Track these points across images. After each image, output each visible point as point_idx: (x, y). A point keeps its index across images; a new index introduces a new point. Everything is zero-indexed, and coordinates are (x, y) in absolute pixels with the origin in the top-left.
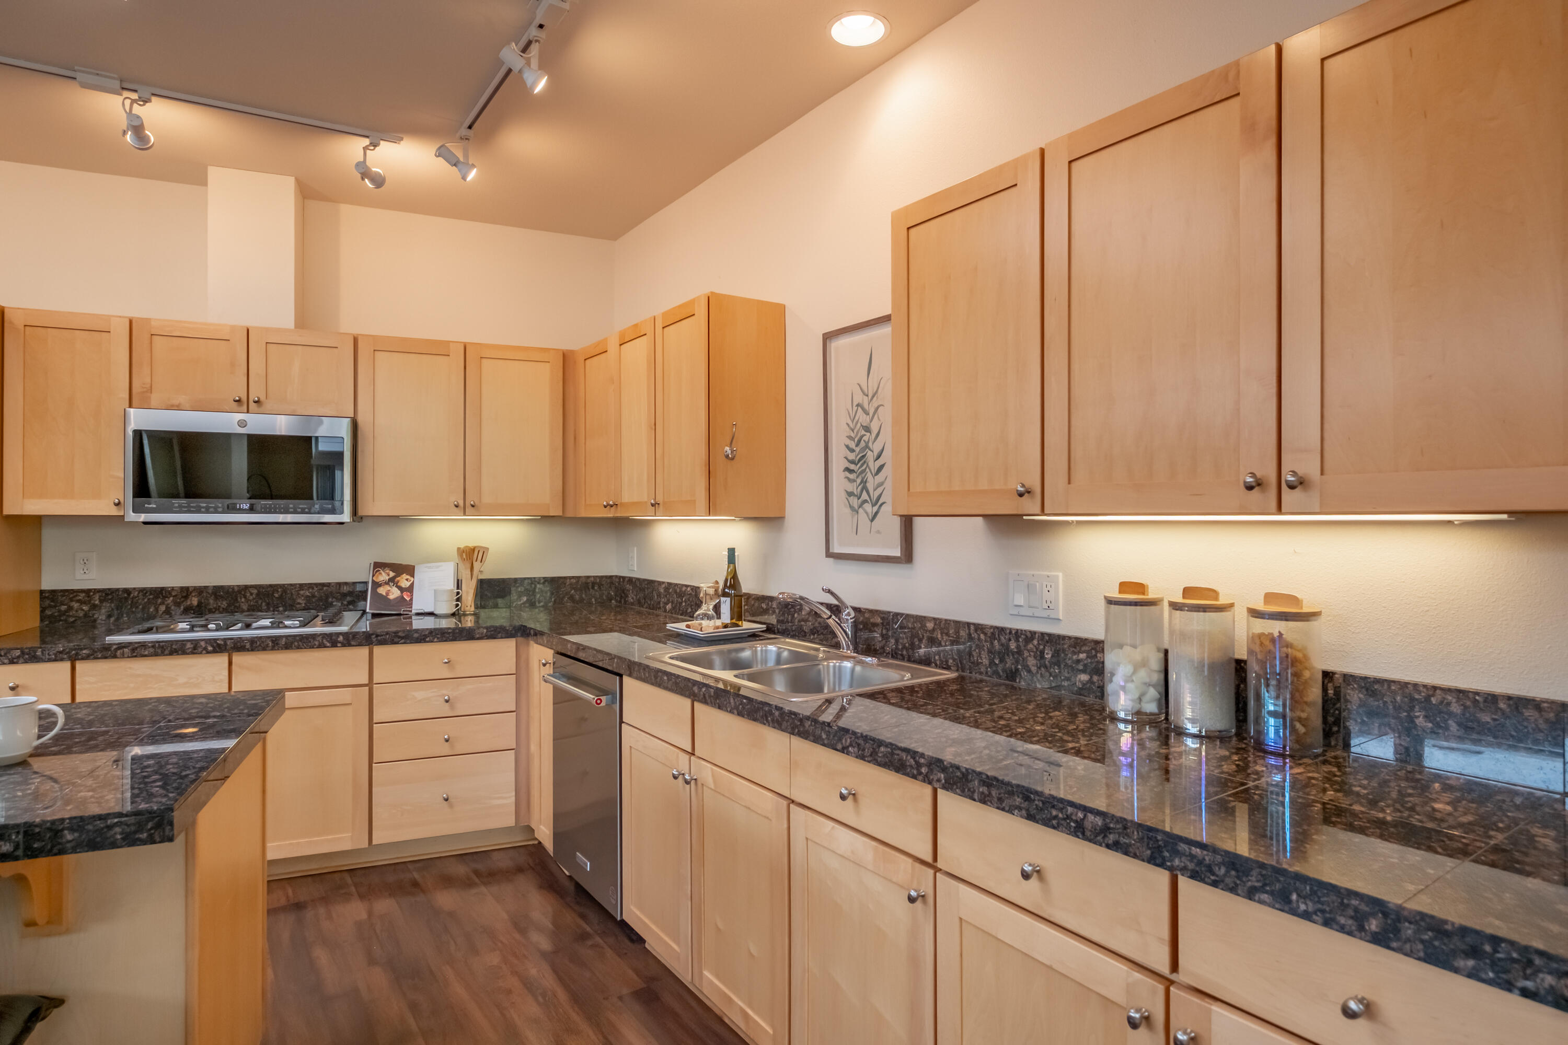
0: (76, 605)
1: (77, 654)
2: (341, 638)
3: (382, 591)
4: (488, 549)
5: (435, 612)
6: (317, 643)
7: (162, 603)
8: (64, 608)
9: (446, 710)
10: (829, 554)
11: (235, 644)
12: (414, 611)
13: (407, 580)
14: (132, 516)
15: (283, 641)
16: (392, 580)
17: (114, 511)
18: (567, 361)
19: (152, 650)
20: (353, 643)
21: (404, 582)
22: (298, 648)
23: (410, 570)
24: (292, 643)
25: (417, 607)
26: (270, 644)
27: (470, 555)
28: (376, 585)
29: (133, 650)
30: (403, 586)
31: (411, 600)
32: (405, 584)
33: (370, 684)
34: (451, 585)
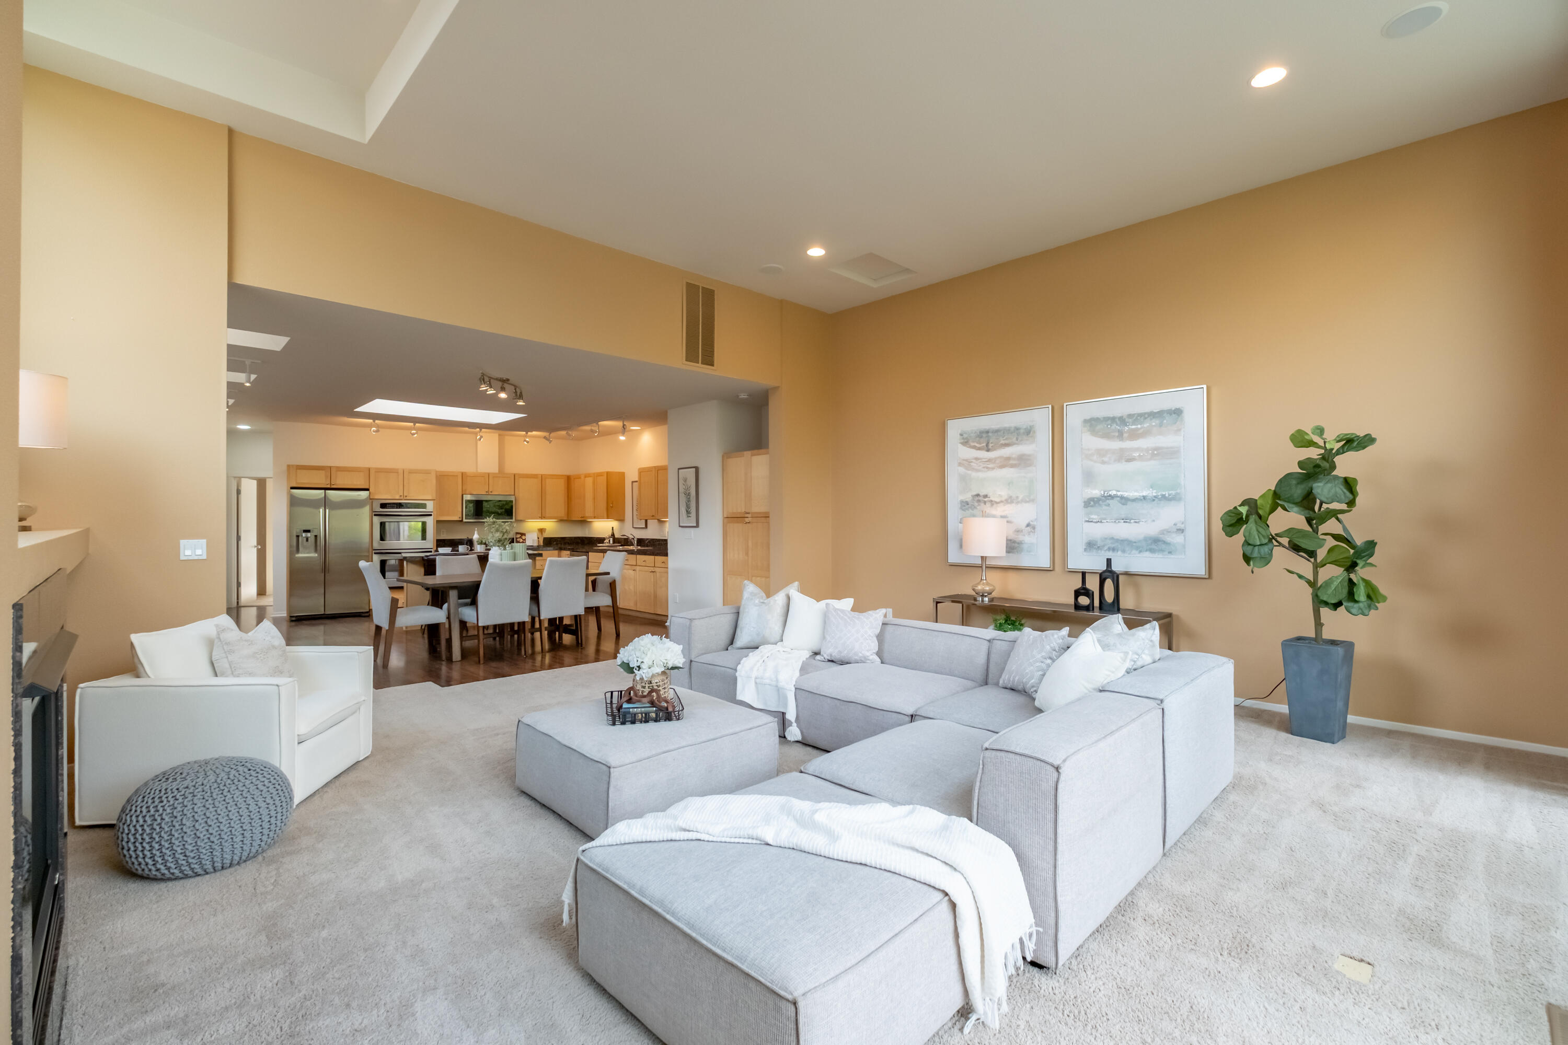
3: (518, 540)
4: (546, 529)
5: (533, 545)
10: (633, 527)
14: (464, 520)
16: (521, 537)
17: (460, 519)
18: (568, 479)
21: (524, 537)
23: (524, 535)
25: (527, 544)
27: (541, 531)
32: (524, 538)
34: (536, 538)
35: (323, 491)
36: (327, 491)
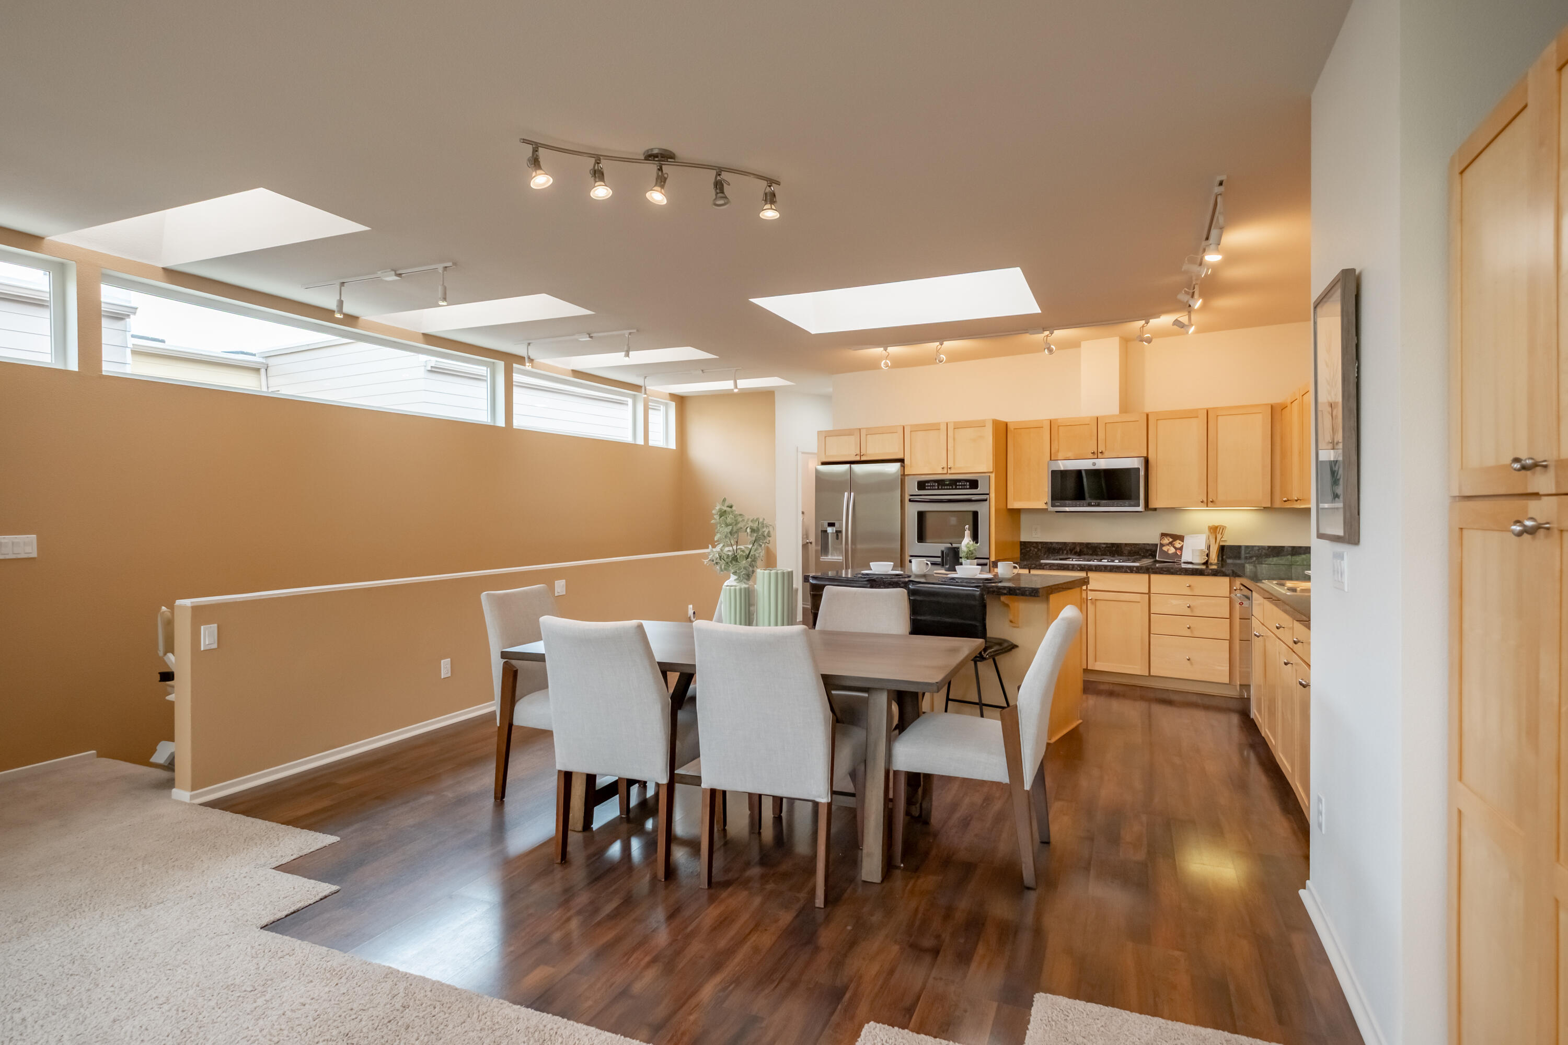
0: (1032, 548)
1: (1031, 566)
2: (1135, 569)
3: (1165, 549)
4: (1226, 527)
5: (1193, 562)
6: (1124, 570)
7: (1065, 550)
8: (1028, 549)
9: (1188, 612)
11: (1089, 567)
12: (1182, 561)
13: (1179, 543)
14: (1051, 509)
15: (1109, 568)
16: (1171, 543)
17: (1044, 507)
18: (1274, 413)
19: (1057, 567)
20: (1140, 571)
22: (1116, 572)
23: (1181, 538)
24: (1113, 569)
25: (1184, 559)
26: (1103, 569)
27: (1215, 530)
28: (1162, 545)
29: (1050, 566)
30: (1177, 547)
31: (1181, 554)
32: (1178, 545)
33: (1149, 593)
34: (1203, 547)
35: (849, 465)
36: (853, 466)
